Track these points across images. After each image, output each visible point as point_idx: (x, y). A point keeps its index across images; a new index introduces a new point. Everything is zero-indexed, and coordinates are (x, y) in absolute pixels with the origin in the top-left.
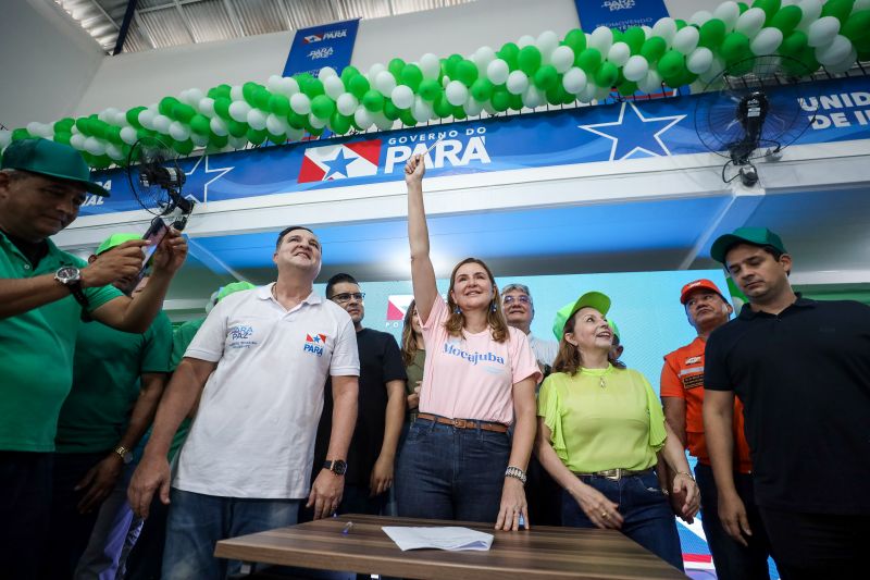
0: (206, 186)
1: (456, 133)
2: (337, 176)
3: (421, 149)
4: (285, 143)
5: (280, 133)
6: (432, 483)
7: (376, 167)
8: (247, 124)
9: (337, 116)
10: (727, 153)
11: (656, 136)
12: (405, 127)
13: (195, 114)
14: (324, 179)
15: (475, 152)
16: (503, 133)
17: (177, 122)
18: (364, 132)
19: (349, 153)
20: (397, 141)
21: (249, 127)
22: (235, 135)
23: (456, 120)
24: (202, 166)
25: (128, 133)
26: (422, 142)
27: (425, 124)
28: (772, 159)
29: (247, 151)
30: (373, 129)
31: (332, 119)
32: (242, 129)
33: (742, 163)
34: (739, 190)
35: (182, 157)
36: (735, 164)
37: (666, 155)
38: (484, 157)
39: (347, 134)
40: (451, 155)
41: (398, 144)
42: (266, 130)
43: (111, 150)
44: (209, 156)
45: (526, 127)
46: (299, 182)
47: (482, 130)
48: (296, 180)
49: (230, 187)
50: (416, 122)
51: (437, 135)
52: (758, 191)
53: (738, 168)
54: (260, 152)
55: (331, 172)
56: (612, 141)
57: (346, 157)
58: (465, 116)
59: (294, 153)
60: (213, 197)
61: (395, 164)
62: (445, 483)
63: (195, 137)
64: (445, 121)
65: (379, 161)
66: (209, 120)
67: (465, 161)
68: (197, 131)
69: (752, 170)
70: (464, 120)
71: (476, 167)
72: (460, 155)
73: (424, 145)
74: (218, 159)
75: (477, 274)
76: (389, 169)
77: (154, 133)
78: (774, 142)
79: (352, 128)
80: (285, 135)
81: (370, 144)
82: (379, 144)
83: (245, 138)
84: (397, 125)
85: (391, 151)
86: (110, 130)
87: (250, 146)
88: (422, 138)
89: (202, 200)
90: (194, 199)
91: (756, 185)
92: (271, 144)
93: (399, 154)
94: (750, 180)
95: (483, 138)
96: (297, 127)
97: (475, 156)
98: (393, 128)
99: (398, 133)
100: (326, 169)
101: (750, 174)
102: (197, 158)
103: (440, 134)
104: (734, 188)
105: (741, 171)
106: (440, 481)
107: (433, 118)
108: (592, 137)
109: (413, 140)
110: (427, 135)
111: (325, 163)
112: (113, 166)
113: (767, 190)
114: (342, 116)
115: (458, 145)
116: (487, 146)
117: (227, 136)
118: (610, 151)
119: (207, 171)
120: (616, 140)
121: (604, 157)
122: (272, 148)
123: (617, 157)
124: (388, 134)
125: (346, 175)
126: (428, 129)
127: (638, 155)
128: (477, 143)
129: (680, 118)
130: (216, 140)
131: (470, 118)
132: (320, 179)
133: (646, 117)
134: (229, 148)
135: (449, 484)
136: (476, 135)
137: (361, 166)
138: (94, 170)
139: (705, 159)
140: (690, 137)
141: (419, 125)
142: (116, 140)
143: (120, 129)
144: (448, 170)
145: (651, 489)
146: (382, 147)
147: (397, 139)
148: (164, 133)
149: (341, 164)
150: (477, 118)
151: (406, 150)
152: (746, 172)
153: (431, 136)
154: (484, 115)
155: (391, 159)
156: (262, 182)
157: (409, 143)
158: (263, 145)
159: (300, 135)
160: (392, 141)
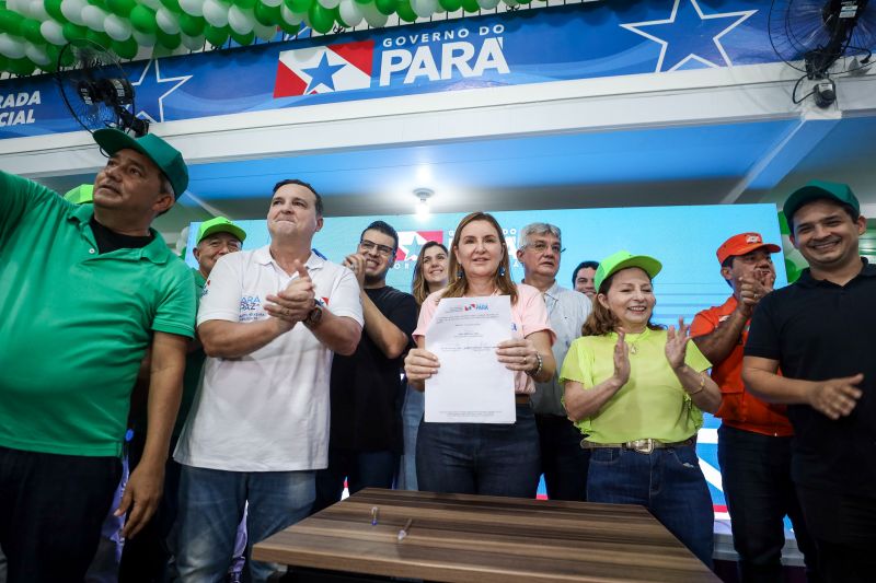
0: (160, 99)
1: (467, 32)
2: (322, 89)
3: (424, 53)
4: (253, 44)
5: (246, 31)
6: (454, 457)
7: (369, 78)
8: (203, 17)
9: (317, 8)
10: (802, 64)
11: (716, 39)
12: (403, 23)
13: (135, 4)
14: (306, 93)
15: (491, 58)
16: (526, 32)
17: (113, 16)
18: (350, 30)
19: (334, 59)
20: (394, 43)
21: (207, 24)
22: (189, 34)
23: (467, 14)
24: (152, 73)
25: (50, 29)
26: (425, 44)
27: (428, 20)
28: (857, 72)
29: (205, 53)
30: (363, 26)
31: (311, 13)
32: (197, 25)
33: (819, 77)
34: (810, 113)
35: (123, 60)
36: (810, 79)
37: (725, 65)
38: (501, 65)
39: (331, 32)
40: (461, 62)
41: (394, 47)
42: (228, 26)
43: (32, 51)
44: (159, 59)
45: (555, 24)
46: (275, 96)
47: (499, 29)
48: (272, 94)
49: (190, 102)
50: (416, 17)
51: (442, 35)
52: (833, 114)
53: (812, 84)
54: (222, 55)
55: (314, 84)
56: (661, 45)
57: (331, 64)
58: (478, 8)
59: (265, 57)
60: (172, 115)
61: (393, 74)
62: (466, 457)
63: (138, 36)
64: (452, 15)
65: (372, 69)
66: (154, 13)
67: (478, 71)
68: (140, 28)
69: (830, 87)
70: (476, 14)
71: (492, 79)
72: (472, 63)
73: (427, 48)
74: (172, 64)
75: (488, 236)
76: (385, 80)
77: (84, 29)
78: (863, 51)
79: (336, 24)
80: (252, 33)
81: (361, 46)
82: (371, 47)
83: (202, 36)
84: (393, 20)
85: (387, 56)
86: (25, 25)
87: (208, 47)
88: (425, 38)
89: (158, 120)
90: (148, 117)
91: (832, 107)
92: (234, 44)
93: (396, 60)
94: (825, 100)
95: (500, 39)
96: (267, 22)
97: (491, 65)
98: (386, 26)
99: (394, 31)
100: (308, 79)
101: (827, 92)
102: (144, 63)
103: (447, 33)
104: (804, 110)
105: (816, 88)
106: (461, 455)
107: (438, 12)
108: (636, 40)
109: (413, 42)
110: (431, 35)
111: (305, 71)
112: (37, 72)
113: (845, 112)
114: (322, 9)
115: (469, 49)
116: (506, 51)
117: (179, 34)
118: (657, 59)
119: (159, 80)
120: (665, 44)
121: (648, 67)
122: (236, 50)
123: (665, 68)
124: (382, 32)
125: (332, 87)
126: (431, 27)
127: (692, 65)
128: (493, 45)
129: (748, 14)
130: (165, 40)
131: (484, 12)
132: (300, 92)
133: (705, 13)
134: (183, 50)
135: (470, 458)
136: (491, 35)
137: (350, 76)
138: (14, 76)
139: (774, 70)
140: (759, 41)
141: (419, 20)
142: (37, 39)
143: (41, 23)
144: (456, 81)
145: (687, 465)
146: (376, 50)
147: (394, 39)
148: (98, 30)
149: (325, 73)
150: (493, 11)
151: (405, 54)
152: (822, 89)
153: (436, 36)
154: (502, 8)
155: (387, 68)
156: (229, 96)
157: (408, 46)
158: (225, 46)
159: (272, 35)
160: (387, 42)
